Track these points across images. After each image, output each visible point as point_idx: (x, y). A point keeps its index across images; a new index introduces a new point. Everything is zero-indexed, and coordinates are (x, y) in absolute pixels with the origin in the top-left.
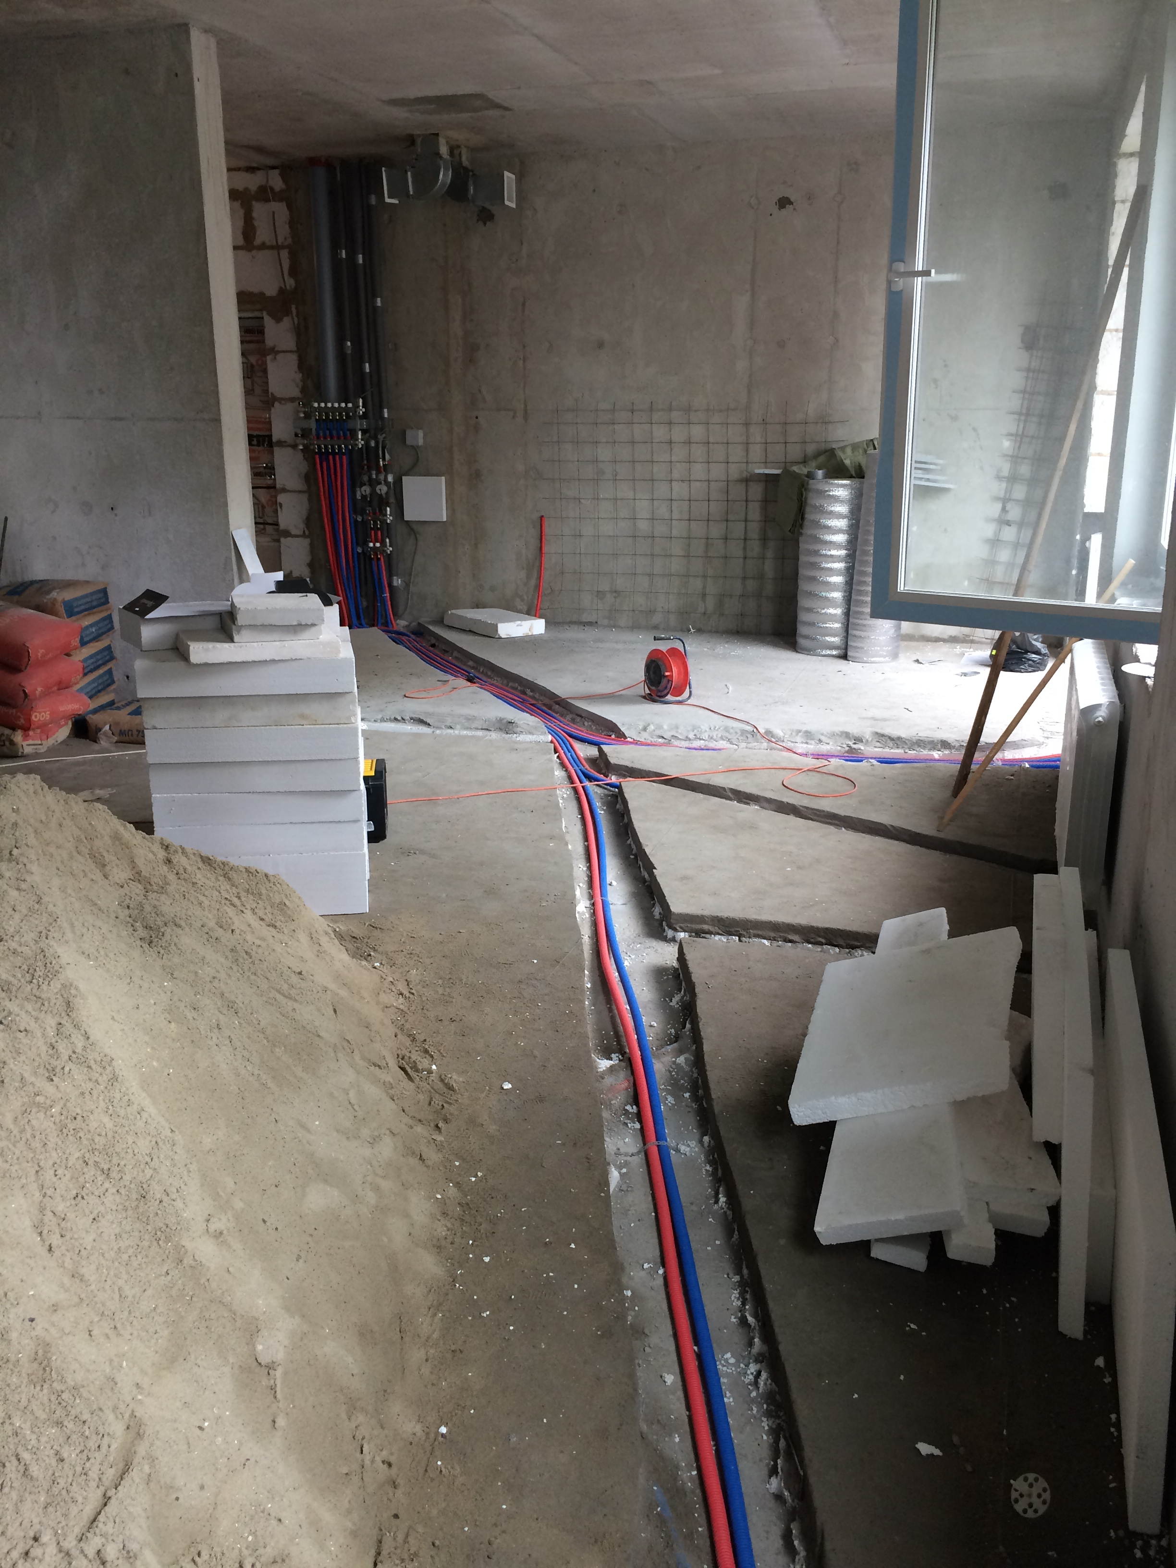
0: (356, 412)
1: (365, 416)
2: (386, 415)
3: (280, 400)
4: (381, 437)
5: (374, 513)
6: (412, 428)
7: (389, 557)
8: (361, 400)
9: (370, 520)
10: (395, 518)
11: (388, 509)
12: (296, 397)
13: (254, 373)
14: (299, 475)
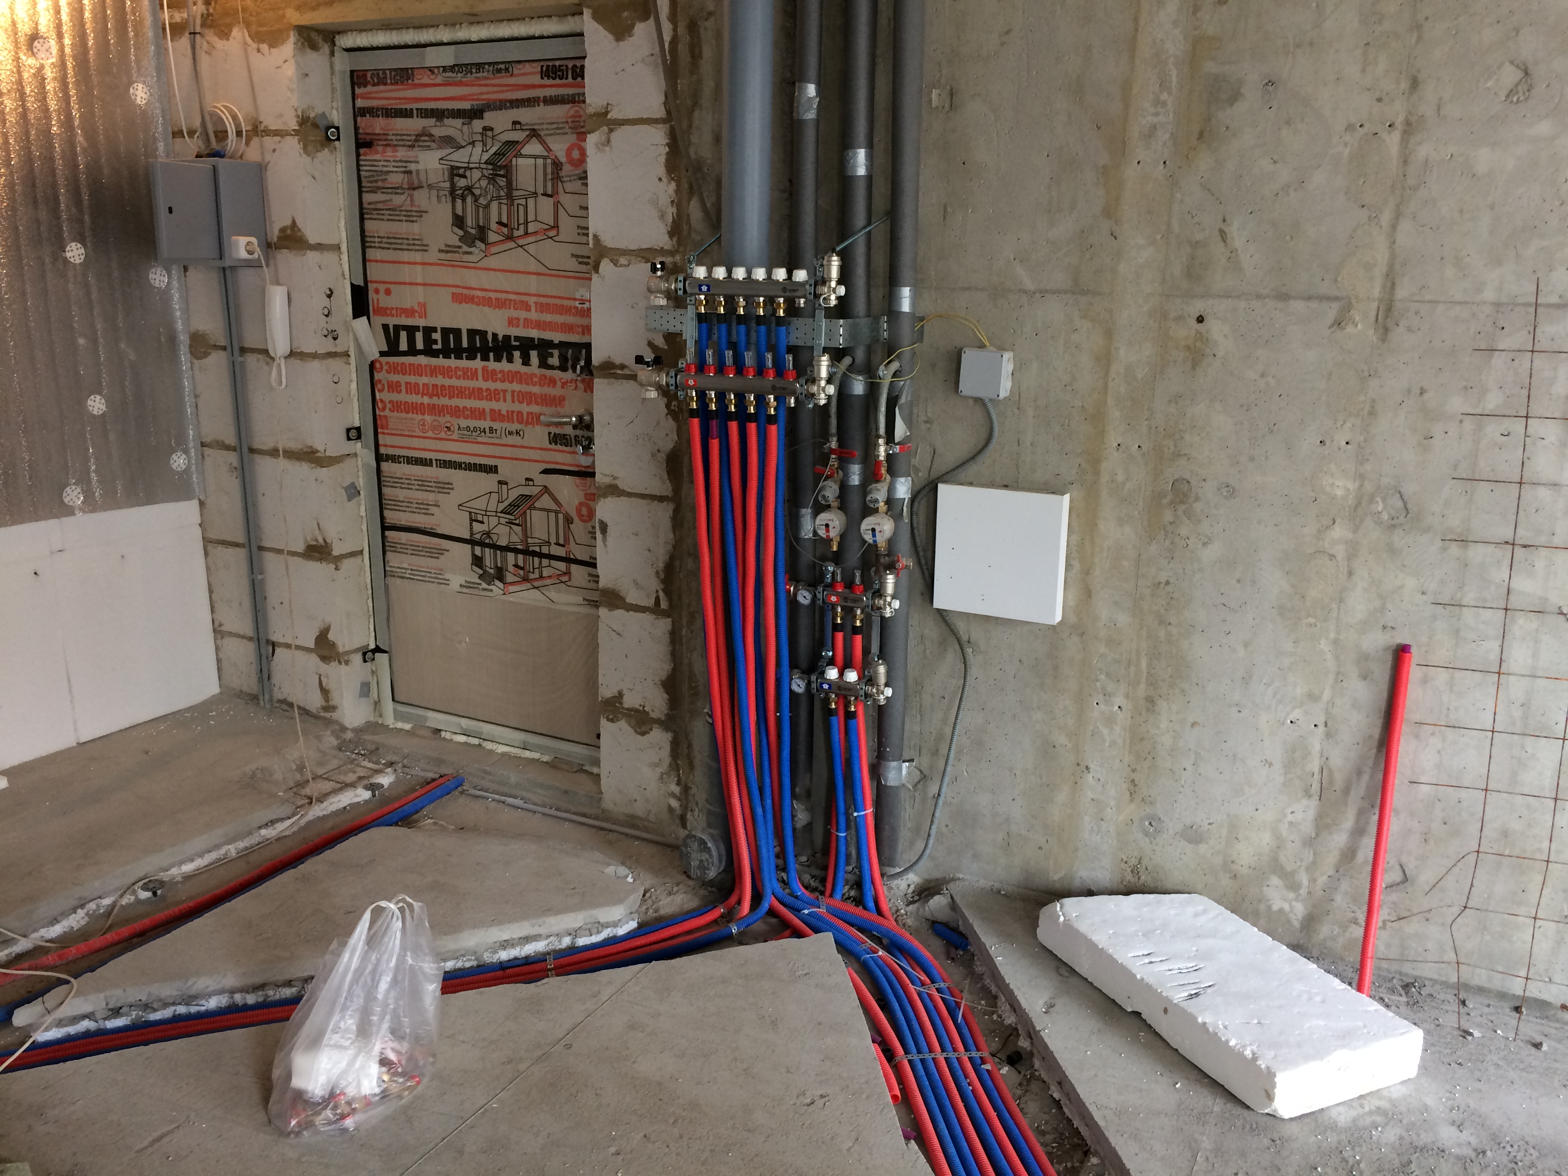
0: (817, 296)
1: (843, 309)
2: (906, 306)
3: (616, 255)
4: (885, 373)
5: (849, 584)
6: (982, 346)
7: (881, 712)
8: (835, 263)
9: (834, 606)
10: (907, 604)
11: (890, 579)
12: (656, 247)
13: (562, 182)
14: (653, 455)
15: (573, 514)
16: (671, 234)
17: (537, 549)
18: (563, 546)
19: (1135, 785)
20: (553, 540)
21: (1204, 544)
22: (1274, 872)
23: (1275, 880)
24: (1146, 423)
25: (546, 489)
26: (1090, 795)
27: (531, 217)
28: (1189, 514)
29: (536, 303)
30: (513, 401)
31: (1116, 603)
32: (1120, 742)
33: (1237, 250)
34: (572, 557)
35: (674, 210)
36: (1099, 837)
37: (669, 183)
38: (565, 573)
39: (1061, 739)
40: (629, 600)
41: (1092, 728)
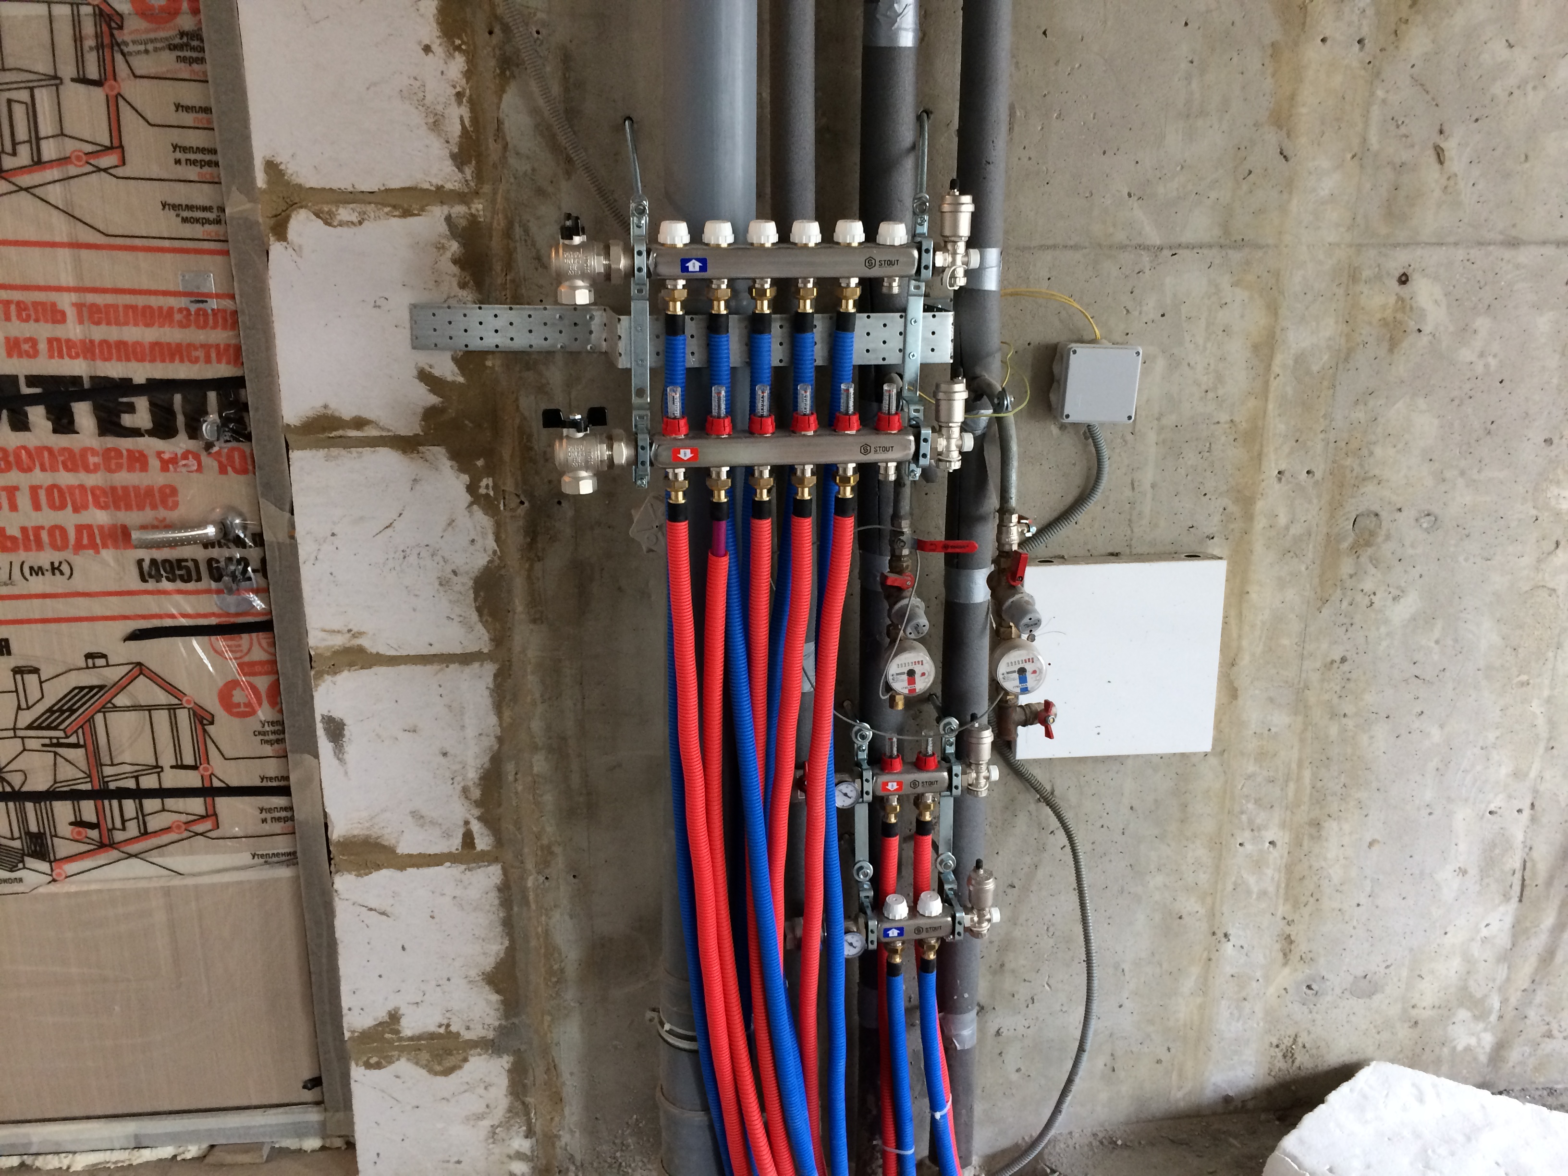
0: (937, 271)
3: (327, 202)
6: (1089, 340)
12: (426, 186)
13: (123, 54)
14: (443, 583)
15: (212, 704)
16: (460, 159)
17: (131, 784)
18: (195, 768)
19: (1291, 942)
20: (167, 759)
21: (1394, 599)
22: (1461, 1005)
23: (1463, 1014)
24: (1322, 436)
25: (140, 669)
26: (1229, 970)
27: (46, 127)
28: (1375, 561)
29: (79, 306)
30: (37, 507)
31: (1271, 700)
32: (1271, 889)
33: (1456, 175)
34: (216, 783)
35: (464, 111)
36: (1241, 1022)
37: (451, 56)
38: (203, 817)
39: (1190, 905)
40: (403, 849)
41: (1233, 879)
